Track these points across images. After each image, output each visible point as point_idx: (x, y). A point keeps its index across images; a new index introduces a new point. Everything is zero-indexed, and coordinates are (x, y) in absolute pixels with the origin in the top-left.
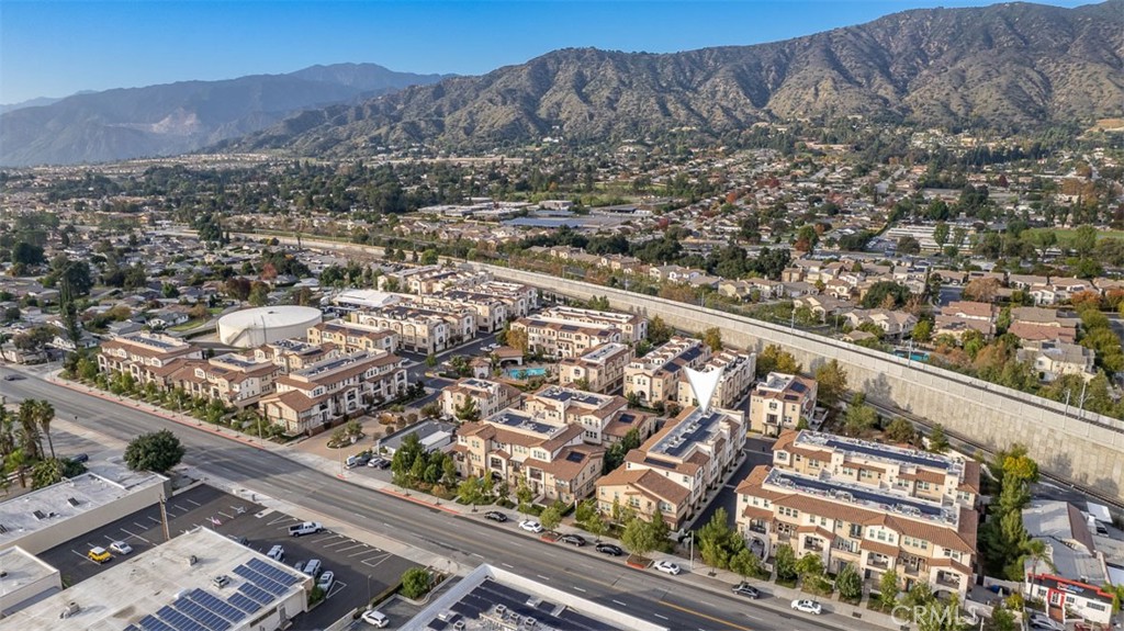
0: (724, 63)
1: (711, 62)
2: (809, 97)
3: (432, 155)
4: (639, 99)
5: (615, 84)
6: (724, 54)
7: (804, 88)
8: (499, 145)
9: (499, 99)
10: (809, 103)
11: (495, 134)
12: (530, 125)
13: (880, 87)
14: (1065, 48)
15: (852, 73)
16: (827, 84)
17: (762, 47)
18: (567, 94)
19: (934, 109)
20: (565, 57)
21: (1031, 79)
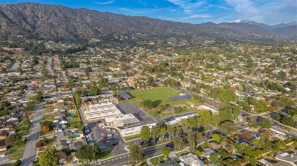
14: (75, 19)
21: (71, 27)
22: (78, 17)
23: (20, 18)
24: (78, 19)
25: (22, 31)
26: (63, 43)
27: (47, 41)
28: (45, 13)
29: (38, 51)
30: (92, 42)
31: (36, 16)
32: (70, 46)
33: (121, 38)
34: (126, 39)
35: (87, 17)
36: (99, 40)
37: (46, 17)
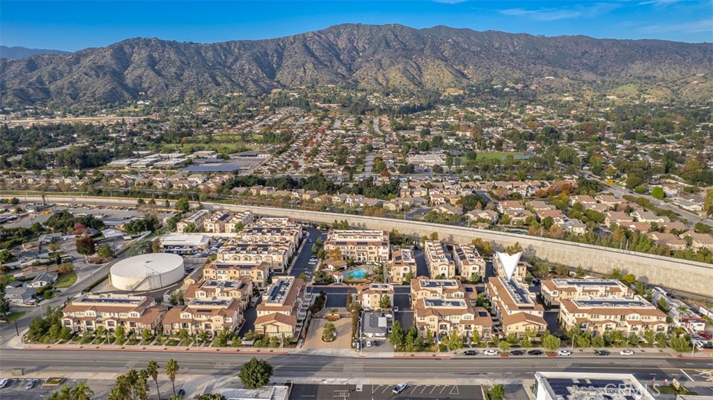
0: (245, 51)
1: (236, 50)
2: (301, 74)
3: (51, 116)
4: (197, 74)
5: (178, 63)
6: (244, 45)
7: (297, 68)
8: (105, 108)
9: (93, 72)
10: (301, 77)
11: (99, 99)
12: (124, 92)
13: (338, 68)
14: (422, 50)
15: (322, 59)
16: (310, 66)
17: (266, 41)
18: (145, 70)
19: (371, 81)
20: (137, 44)
21: (412, 66)
22: (427, 47)
23: (330, 54)
24: (427, 50)
25: (334, 77)
26: (395, 97)
27: (371, 94)
28: (370, 42)
29: (360, 109)
30: (447, 94)
31: (355, 49)
32: (407, 102)
33: (508, 87)
34: (517, 90)
35: (446, 44)
36: (462, 92)
37: (372, 50)
